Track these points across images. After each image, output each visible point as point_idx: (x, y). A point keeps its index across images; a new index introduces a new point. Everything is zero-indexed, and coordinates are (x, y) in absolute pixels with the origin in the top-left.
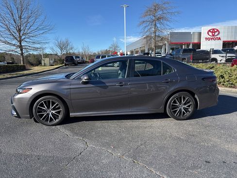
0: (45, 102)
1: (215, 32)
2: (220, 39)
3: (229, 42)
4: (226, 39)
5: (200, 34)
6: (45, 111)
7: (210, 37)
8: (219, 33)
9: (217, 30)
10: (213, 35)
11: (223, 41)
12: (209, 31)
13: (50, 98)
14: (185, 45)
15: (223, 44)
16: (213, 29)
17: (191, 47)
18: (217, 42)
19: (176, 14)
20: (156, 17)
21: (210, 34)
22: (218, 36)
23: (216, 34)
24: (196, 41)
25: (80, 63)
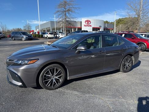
1: (89, 22)
2: (91, 26)
3: (95, 28)
5: (81, 22)
6: (50, 78)
7: (86, 25)
8: (90, 23)
11: (93, 28)
14: (73, 28)
15: (93, 29)
16: (88, 20)
17: (77, 30)
18: (90, 27)
19: (78, 9)
20: (66, 9)
21: (86, 23)
22: (90, 25)
23: (89, 23)
24: (79, 26)
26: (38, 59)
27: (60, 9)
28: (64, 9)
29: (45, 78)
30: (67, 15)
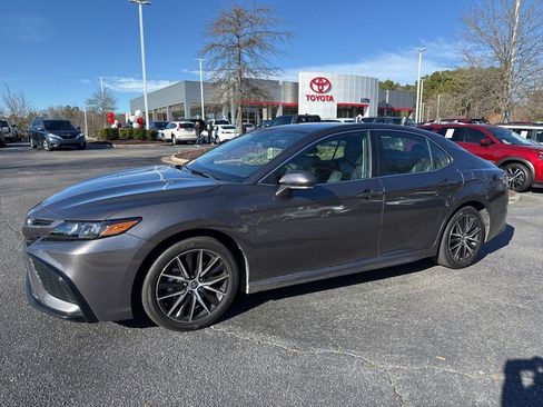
0: (183, 258)
1: (323, 85)
2: (331, 99)
3: (347, 105)
4: (342, 102)
5: (296, 85)
6: (180, 286)
7: (315, 94)
8: (330, 87)
9: (328, 81)
10: (321, 91)
11: (338, 105)
12: (313, 81)
13: (198, 246)
14: (267, 107)
15: (337, 109)
16: (321, 79)
17: (279, 113)
18: (327, 104)
20: (240, 38)
21: (315, 87)
22: (329, 94)
23: (326, 88)
24: (289, 101)
25: (11, 140)
26: (140, 219)
27: (219, 39)
28: (235, 39)
29: (164, 288)
30: (246, 58)
